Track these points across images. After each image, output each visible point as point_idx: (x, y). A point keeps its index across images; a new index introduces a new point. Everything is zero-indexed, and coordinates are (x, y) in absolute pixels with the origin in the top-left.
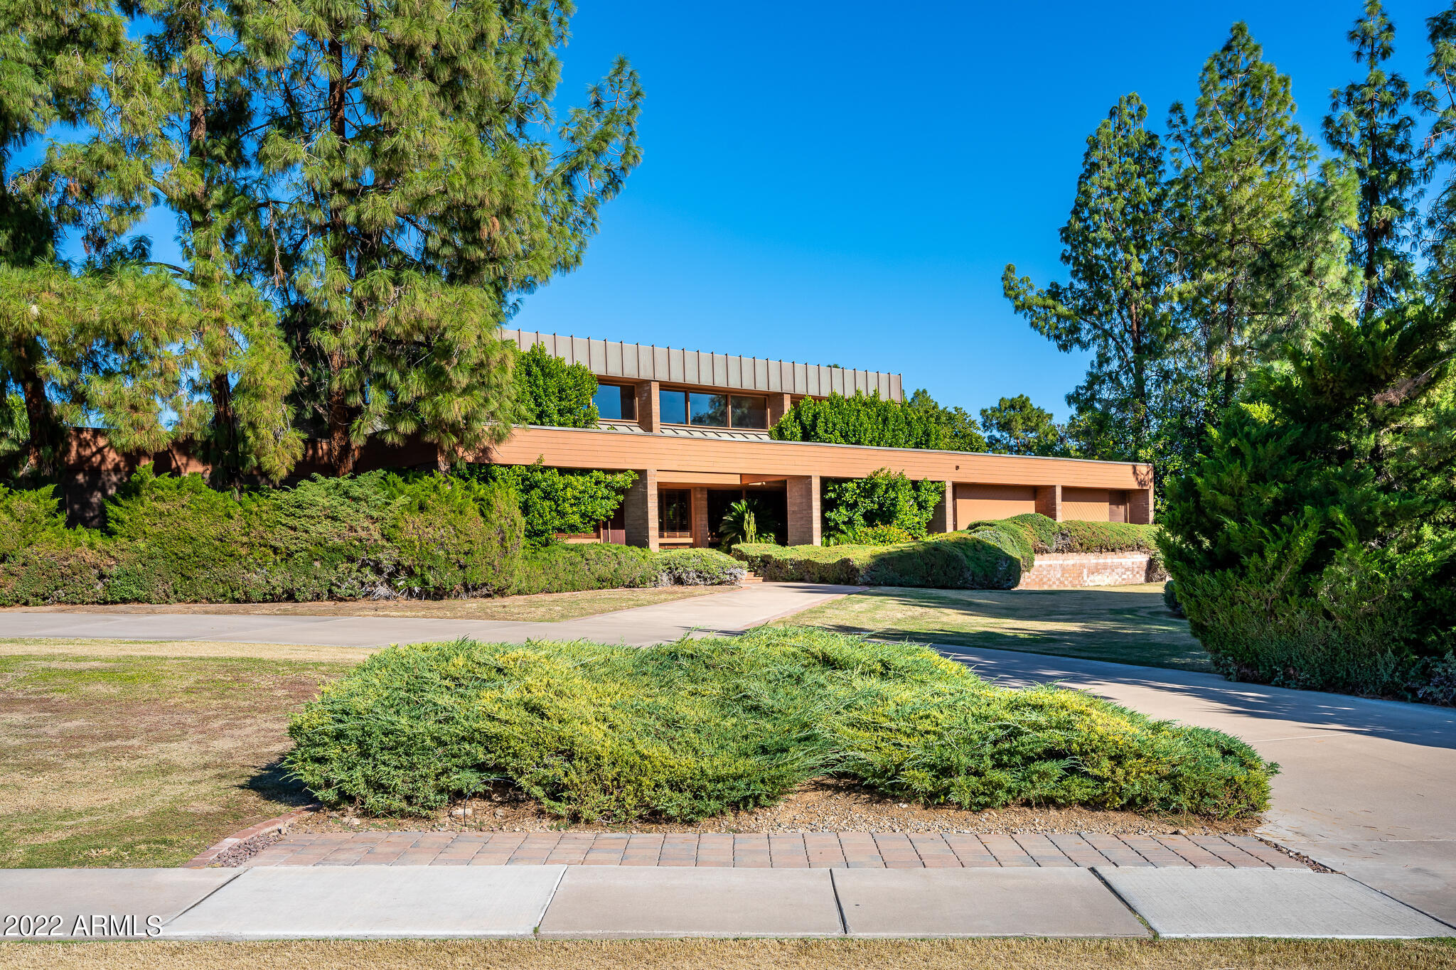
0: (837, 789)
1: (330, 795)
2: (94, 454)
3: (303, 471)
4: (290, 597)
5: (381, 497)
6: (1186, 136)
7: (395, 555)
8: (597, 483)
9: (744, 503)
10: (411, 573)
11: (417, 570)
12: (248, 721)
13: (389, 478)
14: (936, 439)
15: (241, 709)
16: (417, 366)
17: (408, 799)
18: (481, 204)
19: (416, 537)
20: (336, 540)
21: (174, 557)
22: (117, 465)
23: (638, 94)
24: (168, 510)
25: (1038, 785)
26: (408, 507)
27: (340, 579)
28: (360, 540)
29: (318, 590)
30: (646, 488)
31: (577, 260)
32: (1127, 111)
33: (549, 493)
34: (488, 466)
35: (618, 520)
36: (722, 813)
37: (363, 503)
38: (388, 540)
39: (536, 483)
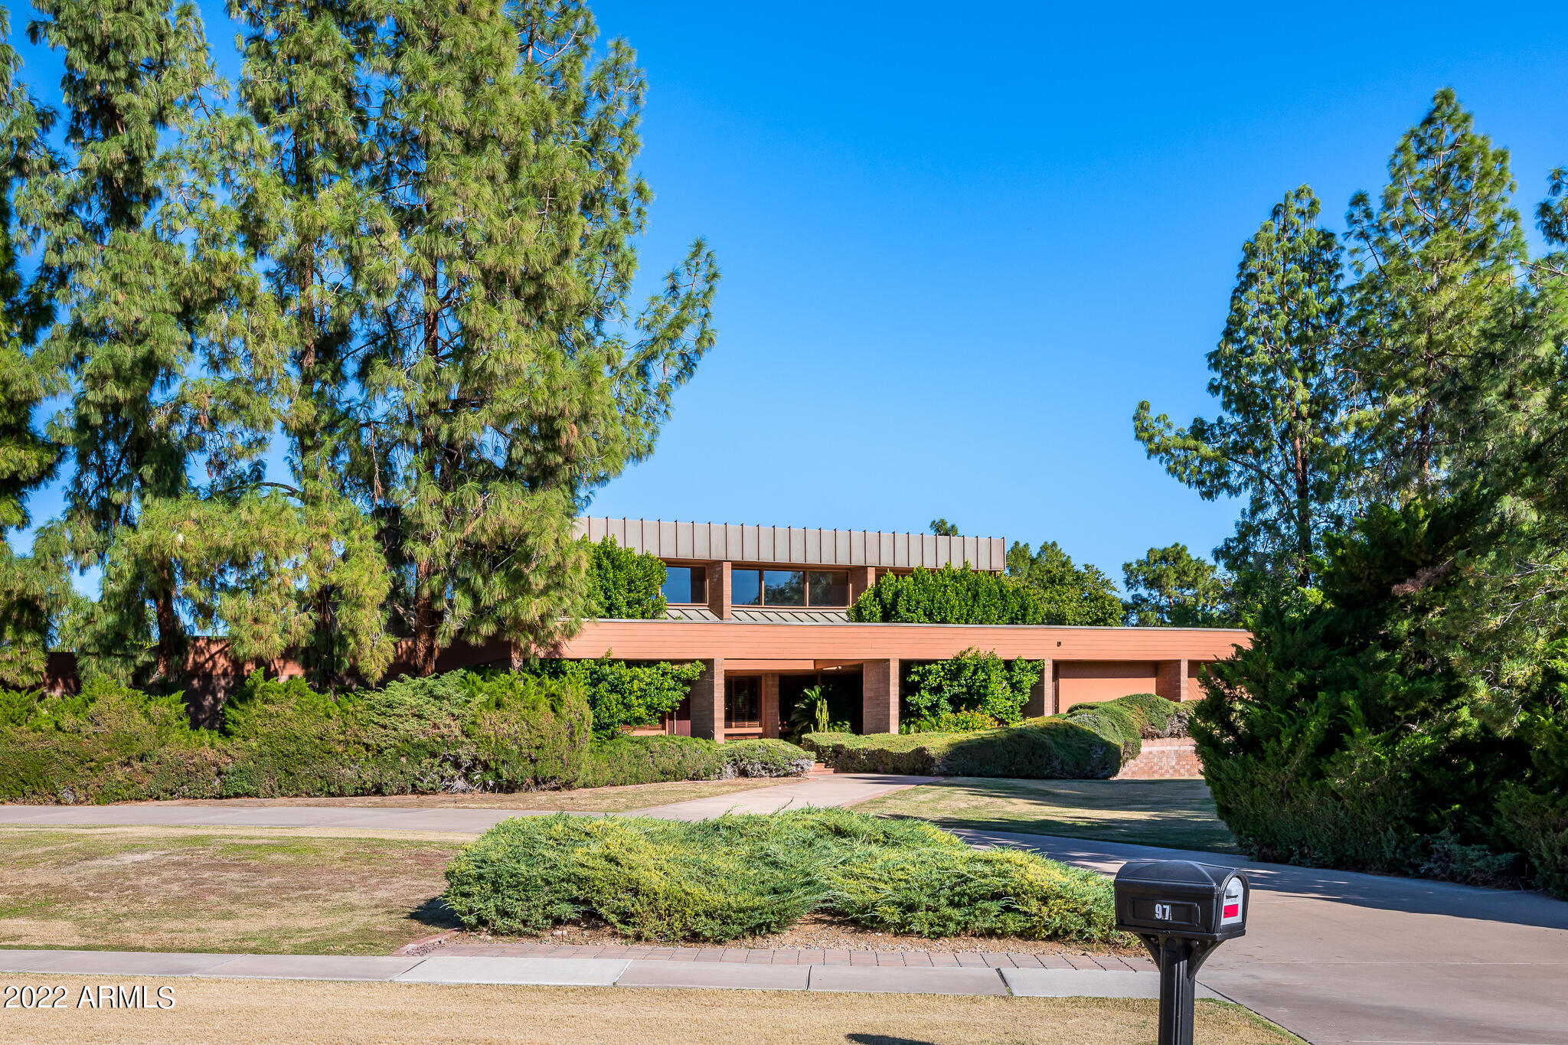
0: (831, 923)
1: (473, 920)
2: (207, 661)
3: (393, 673)
4: (378, 791)
5: (461, 696)
6: (1371, 232)
7: (473, 750)
8: (664, 674)
9: (817, 689)
10: (486, 767)
11: (493, 765)
12: (394, 880)
13: (469, 676)
14: (1034, 613)
15: (387, 872)
16: (498, 570)
17: (524, 922)
18: (562, 414)
19: (492, 733)
20: (421, 737)
21: (280, 755)
22: (225, 670)
23: (715, 275)
24: (277, 712)
25: (980, 919)
26: (486, 705)
27: (423, 774)
28: (442, 737)
29: (403, 784)
30: (712, 677)
31: (650, 449)
32: (1294, 208)
33: (616, 686)
34: (558, 661)
35: (684, 710)
36: (744, 937)
37: (445, 701)
38: (467, 736)
39: (603, 676)
